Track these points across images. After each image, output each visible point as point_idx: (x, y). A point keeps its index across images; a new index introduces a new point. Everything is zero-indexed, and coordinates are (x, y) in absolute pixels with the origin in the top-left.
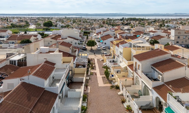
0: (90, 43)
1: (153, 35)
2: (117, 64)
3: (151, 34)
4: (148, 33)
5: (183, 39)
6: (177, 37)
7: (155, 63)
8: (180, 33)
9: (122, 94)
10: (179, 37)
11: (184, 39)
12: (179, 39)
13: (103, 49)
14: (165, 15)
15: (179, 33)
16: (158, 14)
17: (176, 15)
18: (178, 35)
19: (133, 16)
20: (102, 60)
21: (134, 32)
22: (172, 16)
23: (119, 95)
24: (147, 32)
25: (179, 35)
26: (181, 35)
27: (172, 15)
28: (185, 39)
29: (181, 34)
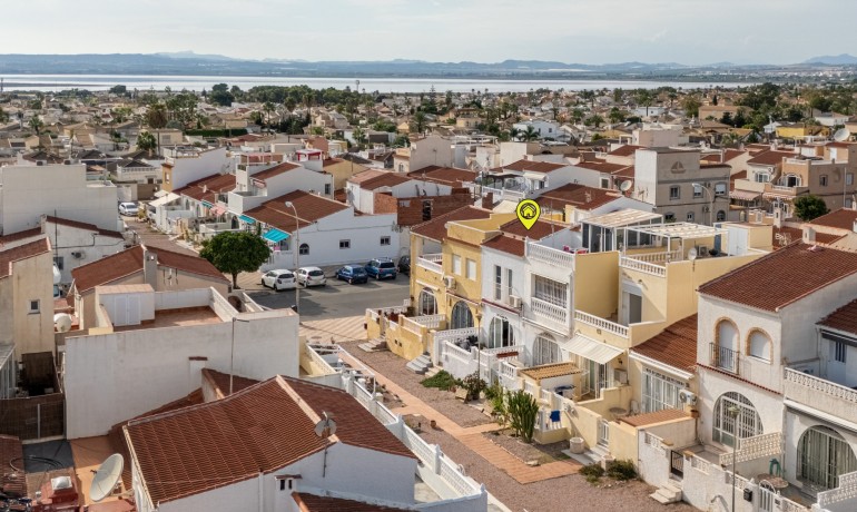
0: (231, 247)
1: (542, 184)
2: (516, 353)
3: (529, 177)
4: (506, 172)
5: (669, 202)
6: (667, 187)
7: (834, 313)
8: (681, 166)
9: (678, 499)
10: (676, 189)
11: (697, 200)
12: (675, 202)
13: (312, 283)
14: (453, 71)
15: (674, 167)
16: (419, 64)
17: (510, 71)
18: (672, 177)
19: (271, 75)
20: (378, 347)
21: (407, 170)
22: (491, 76)
23: (667, 504)
24: (500, 170)
25: (678, 177)
26: (685, 177)
27: (490, 70)
28: (700, 200)
29: (683, 172)
